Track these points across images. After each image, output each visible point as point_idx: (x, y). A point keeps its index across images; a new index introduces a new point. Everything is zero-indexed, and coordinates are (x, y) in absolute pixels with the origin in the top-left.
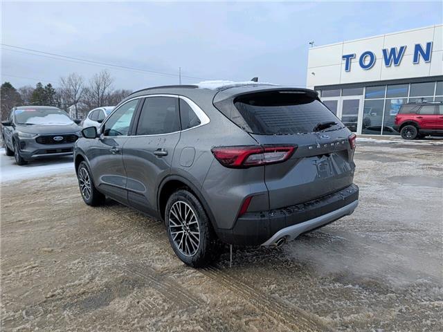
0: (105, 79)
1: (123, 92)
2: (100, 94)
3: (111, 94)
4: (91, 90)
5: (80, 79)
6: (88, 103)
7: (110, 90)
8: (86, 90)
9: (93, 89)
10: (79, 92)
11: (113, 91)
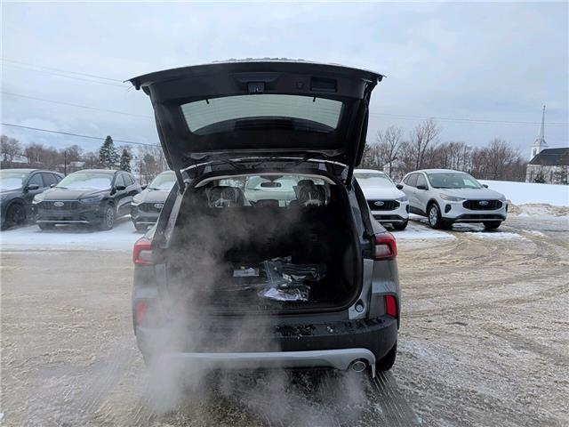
0: (430, 129)
1: (452, 145)
2: (421, 150)
3: (435, 148)
4: (411, 145)
5: (399, 131)
6: (406, 160)
7: (434, 144)
8: (405, 145)
9: (413, 143)
10: (396, 148)
11: (438, 145)
